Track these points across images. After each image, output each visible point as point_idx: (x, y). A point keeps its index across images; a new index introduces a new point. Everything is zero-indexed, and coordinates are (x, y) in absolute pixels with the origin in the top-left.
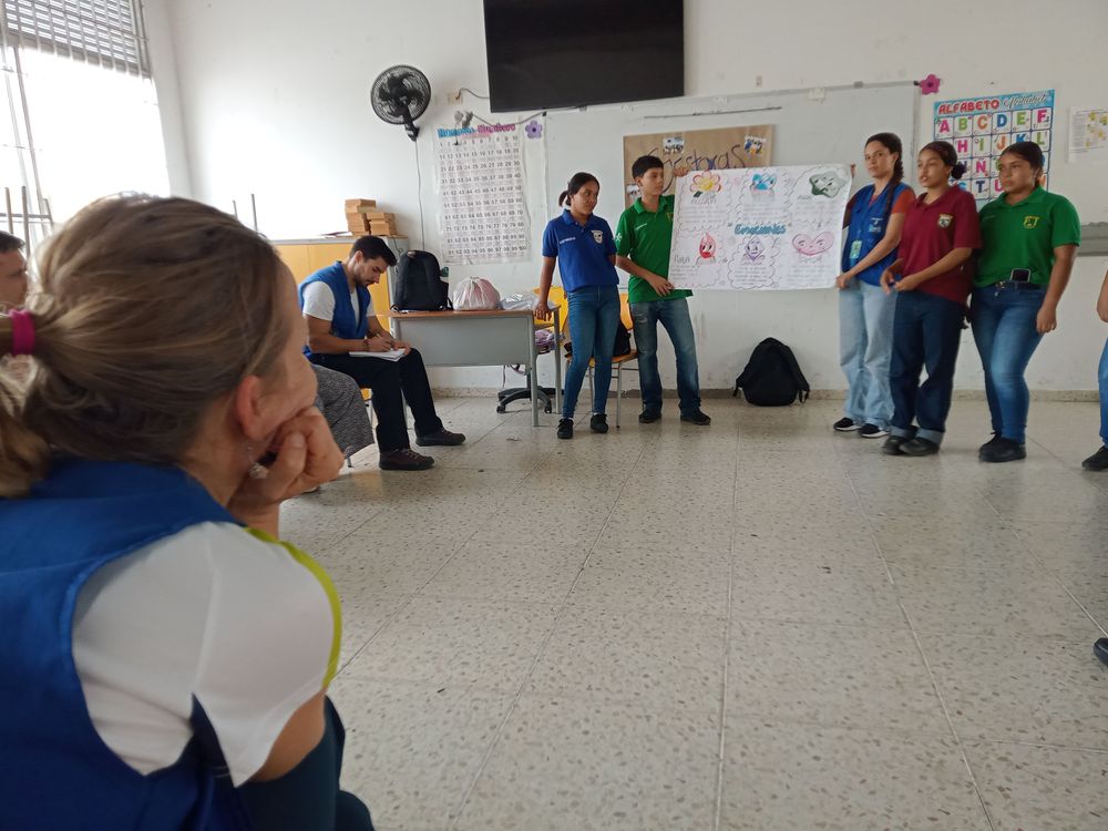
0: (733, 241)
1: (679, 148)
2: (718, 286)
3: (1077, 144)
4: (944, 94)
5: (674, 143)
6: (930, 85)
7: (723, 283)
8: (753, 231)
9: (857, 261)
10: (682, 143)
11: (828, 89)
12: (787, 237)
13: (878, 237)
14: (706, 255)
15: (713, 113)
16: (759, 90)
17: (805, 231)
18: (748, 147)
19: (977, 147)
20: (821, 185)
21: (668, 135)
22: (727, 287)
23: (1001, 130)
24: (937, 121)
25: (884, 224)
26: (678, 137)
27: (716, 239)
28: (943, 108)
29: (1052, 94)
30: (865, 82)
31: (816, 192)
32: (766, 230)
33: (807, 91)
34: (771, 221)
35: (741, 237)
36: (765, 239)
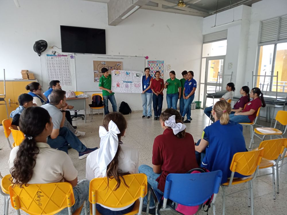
0: (123, 84)
1: (105, 64)
2: (121, 92)
3: (167, 69)
4: (149, 59)
5: (104, 63)
6: (147, 58)
7: (122, 91)
8: (127, 82)
9: (145, 89)
10: (105, 63)
11: (131, 56)
12: (133, 83)
13: (149, 85)
14: (118, 86)
15: (111, 58)
16: (119, 55)
17: (136, 83)
18: (118, 65)
19: (154, 69)
20: (138, 75)
21: (102, 61)
22: (123, 92)
23: (157, 66)
24: (148, 64)
25: (149, 83)
26: (105, 62)
27: (120, 83)
28: (149, 62)
29: (163, 61)
30: (137, 56)
31: (137, 76)
32: (129, 82)
33: (128, 56)
34: (129, 80)
35: (124, 83)
36: (129, 84)
